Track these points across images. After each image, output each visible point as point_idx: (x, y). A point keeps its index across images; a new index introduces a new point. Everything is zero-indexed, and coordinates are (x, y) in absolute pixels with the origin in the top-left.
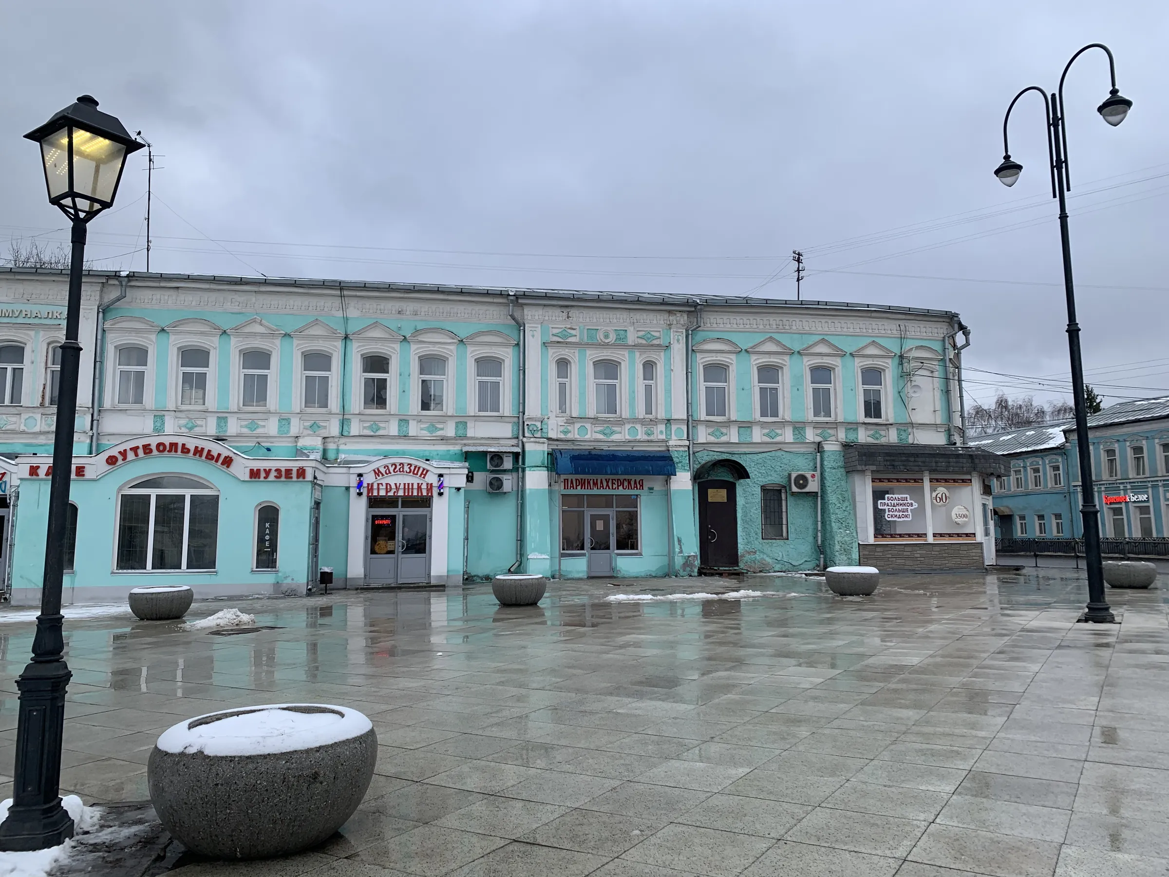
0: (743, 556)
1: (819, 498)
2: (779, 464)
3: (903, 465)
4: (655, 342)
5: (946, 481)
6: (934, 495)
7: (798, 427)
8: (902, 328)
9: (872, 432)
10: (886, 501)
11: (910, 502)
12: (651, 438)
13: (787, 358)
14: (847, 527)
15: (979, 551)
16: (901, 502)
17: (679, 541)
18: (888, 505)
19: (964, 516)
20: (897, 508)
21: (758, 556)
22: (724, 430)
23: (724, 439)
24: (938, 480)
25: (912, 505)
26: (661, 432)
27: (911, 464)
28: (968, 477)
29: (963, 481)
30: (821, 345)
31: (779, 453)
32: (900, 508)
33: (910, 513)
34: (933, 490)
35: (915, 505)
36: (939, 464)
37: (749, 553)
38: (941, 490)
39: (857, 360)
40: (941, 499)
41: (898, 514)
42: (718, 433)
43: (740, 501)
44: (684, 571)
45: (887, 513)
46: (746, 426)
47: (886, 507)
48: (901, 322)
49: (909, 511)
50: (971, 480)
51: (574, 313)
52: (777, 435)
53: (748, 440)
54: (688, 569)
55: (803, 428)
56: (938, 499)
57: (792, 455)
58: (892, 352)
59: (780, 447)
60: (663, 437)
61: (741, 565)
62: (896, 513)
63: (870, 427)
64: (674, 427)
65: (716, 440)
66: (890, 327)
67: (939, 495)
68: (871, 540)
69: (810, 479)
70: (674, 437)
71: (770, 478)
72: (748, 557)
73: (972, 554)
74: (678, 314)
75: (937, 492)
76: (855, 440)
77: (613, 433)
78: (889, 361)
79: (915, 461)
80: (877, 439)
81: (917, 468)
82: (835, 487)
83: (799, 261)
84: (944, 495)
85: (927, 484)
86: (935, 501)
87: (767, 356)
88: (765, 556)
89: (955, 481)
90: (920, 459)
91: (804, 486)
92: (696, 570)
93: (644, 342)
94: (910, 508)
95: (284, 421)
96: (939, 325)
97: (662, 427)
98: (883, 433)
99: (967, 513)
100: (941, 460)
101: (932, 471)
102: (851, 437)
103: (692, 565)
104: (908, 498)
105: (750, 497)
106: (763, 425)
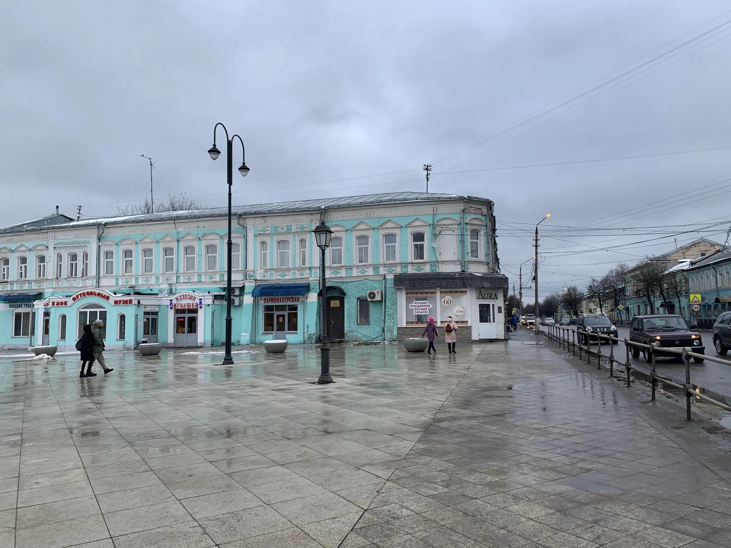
0: (347, 333)
1: (383, 304)
2: (366, 287)
3: (421, 285)
4: (305, 230)
5: (451, 292)
6: (443, 300)
7: (376, 267)
8: (435, 209)
9: (416, 267)
10: (414, 304)
11: (428, 304)
12: (303, 277)
13: (371, 231)
14: (393, 318)
15: (469, 331)
16: (423, 305)
17: (308, 327)
18: (415, 306)
19: (461, 312)
20: (420, 308)
21: (355, 334)
22: (339, 271)
23: (339, 275)
24: (446, 292)
25: (429, 306)
26: (307, 274)
27: (425, 284)
28: (465, 290)
29: (462, 292)
30: (389, 223)
31: (366, 281)
32: (422, 308)
33: (428, 310)
34: (441, 298)
35: (431, 306)
36: (442, 284)
37: (350, 332)
38: (448, 297)
39: (409, 229)
40: (447, 302)
41: (421, 311)
42: (336, 273)
43: (346, 306)
44: (308, 341)
45: (414, 311)
46: (349, 268)
47: (414, 308)
48: (434, 206)
49: (427, 309)
50: (466, 291)
51: (267, 219)
52: (365, 272)
53: (350, 275)
54: (310, 340)
55: (378, 268)
56: (445, 303)
57: (372, 282)
58: (428, 223)
59: (366, 278)
60: (308, 276)
61: (346, 338)
62: (420, 311)
63: (415, 265)
64: (313, 271)
65: (335, 276)
66: (429, 209)
67: (447, 300)
68: (404, 325)
69: (376, 294)
70: (313, 276)
71: (361, 294)
72: (349, 334)
73: (464, 333)
74: (316, 215)
75: (445, 299)
76: (406, 272)
77: (285, 276)
78: (427, 228)
79: (427, 283)
80: (418, 271)
81: (429, 287)
82: (390, 297)
83: (427, 169)
84: (449, 300)
85: (438, 294)
86: (443, 304)
87: (361, 231)
88: (358, 334)
89: (456, 292)
90: (430, 282)
91: (374, 297)
92: (314, 340)
93: (300, 230)
94: (428, 307)
95: (157, 278)
96: (459, 205)
97: (308, 271)
98: (422, 267)
99: (463, 310)
100: (443, 281)
101: (440, 287)
102: (404, 270)
103: (312, 338)
104: (427, 303)
105: (351, 304)
106: (358, 267)
